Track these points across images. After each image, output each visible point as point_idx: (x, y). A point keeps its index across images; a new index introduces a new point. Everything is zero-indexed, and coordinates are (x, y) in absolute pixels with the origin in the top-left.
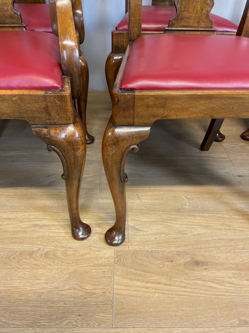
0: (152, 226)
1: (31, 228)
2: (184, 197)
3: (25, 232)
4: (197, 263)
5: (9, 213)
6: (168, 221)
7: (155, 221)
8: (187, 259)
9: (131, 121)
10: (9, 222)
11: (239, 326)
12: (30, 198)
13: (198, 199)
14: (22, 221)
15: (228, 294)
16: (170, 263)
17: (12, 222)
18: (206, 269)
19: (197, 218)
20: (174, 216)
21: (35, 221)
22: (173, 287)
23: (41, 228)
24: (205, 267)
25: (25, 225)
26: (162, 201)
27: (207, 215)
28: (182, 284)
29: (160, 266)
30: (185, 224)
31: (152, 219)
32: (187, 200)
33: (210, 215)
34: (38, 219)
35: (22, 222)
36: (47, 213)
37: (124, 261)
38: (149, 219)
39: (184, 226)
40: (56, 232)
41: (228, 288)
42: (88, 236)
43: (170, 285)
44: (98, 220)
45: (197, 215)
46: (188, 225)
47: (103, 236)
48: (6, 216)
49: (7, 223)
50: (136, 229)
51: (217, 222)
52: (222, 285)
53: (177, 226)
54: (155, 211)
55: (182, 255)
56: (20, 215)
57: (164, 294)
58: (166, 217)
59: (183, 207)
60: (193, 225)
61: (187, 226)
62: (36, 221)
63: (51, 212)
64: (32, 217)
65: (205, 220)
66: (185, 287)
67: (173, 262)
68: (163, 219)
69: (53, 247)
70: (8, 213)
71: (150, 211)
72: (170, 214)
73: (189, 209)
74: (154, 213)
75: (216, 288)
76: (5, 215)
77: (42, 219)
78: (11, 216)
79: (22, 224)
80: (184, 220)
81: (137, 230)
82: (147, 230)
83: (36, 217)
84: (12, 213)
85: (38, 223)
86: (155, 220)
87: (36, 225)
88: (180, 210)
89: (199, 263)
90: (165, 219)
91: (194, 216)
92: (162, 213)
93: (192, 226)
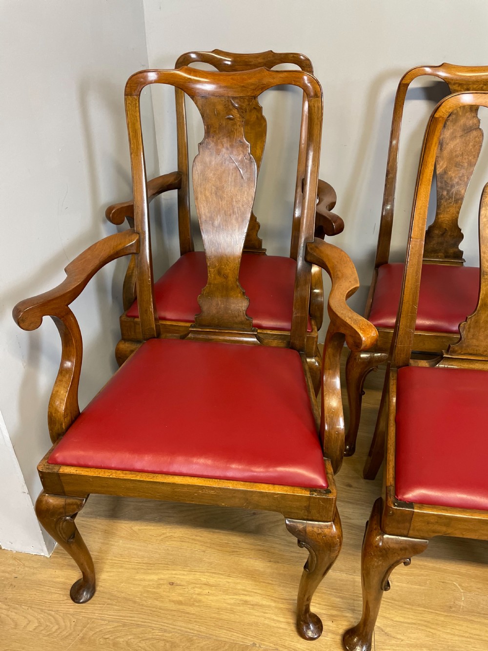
0: (409, 631)
1: (240, 606)
2: (457, 585)
3: (232, 611)
5: (208, 574)
6: (433, 627)
7: (414, 624)
9: (405, 532)
10: (210, 591)
12: (233, 552)
13: (480, 591)
14: (226, 592)
17: (214, 592)
19: (476, 626)
20: (442, 619)
21: (243, 594)
23: (253, 609)
25: (230, 599)
26: (423, 588)
30: (457, 635)
31: (409, 618)
32: (462, 591)
34: (247, 591)
35: (227, 594)
36: (258, 583)
38: (405, 617)
39: (457, 638)
40: (274, 620)
42: (319, 636)
44: (330, 608)
45: (476, 620)
46: (463, 636)
47: (338, 638)
48: (205, 580)
49: (207, 591)
50: (386, 633)
53: (445, 636)
54: (413, 605)
56: (223, 580)
58: (429, 617)
59: (457, 602)
60: (471, 638)
61: (460, 639)
62: (246, 595)
63: (264, 582)
64: (239, 588)
68: (426, 621)
69: (271, 645)
70: (206, 574)
71: (406, 604)
72: (436, 613)
73: (466, 607)
74: (412, 609)
76: (204, 577)
77: (252, 594)
78: (212, 581)
79: (227, 597)
80: (457, 627)
81: (388, 635)
82: (402, 638)
83: (244, 588)
84: (211, 575)
85: (248, 598)
86: (414, 621)
87: (246, 603)
88: (451, 607)
90: (428, 622)
91: (472, 621)
92: (423, 609)
93: (469, 640)
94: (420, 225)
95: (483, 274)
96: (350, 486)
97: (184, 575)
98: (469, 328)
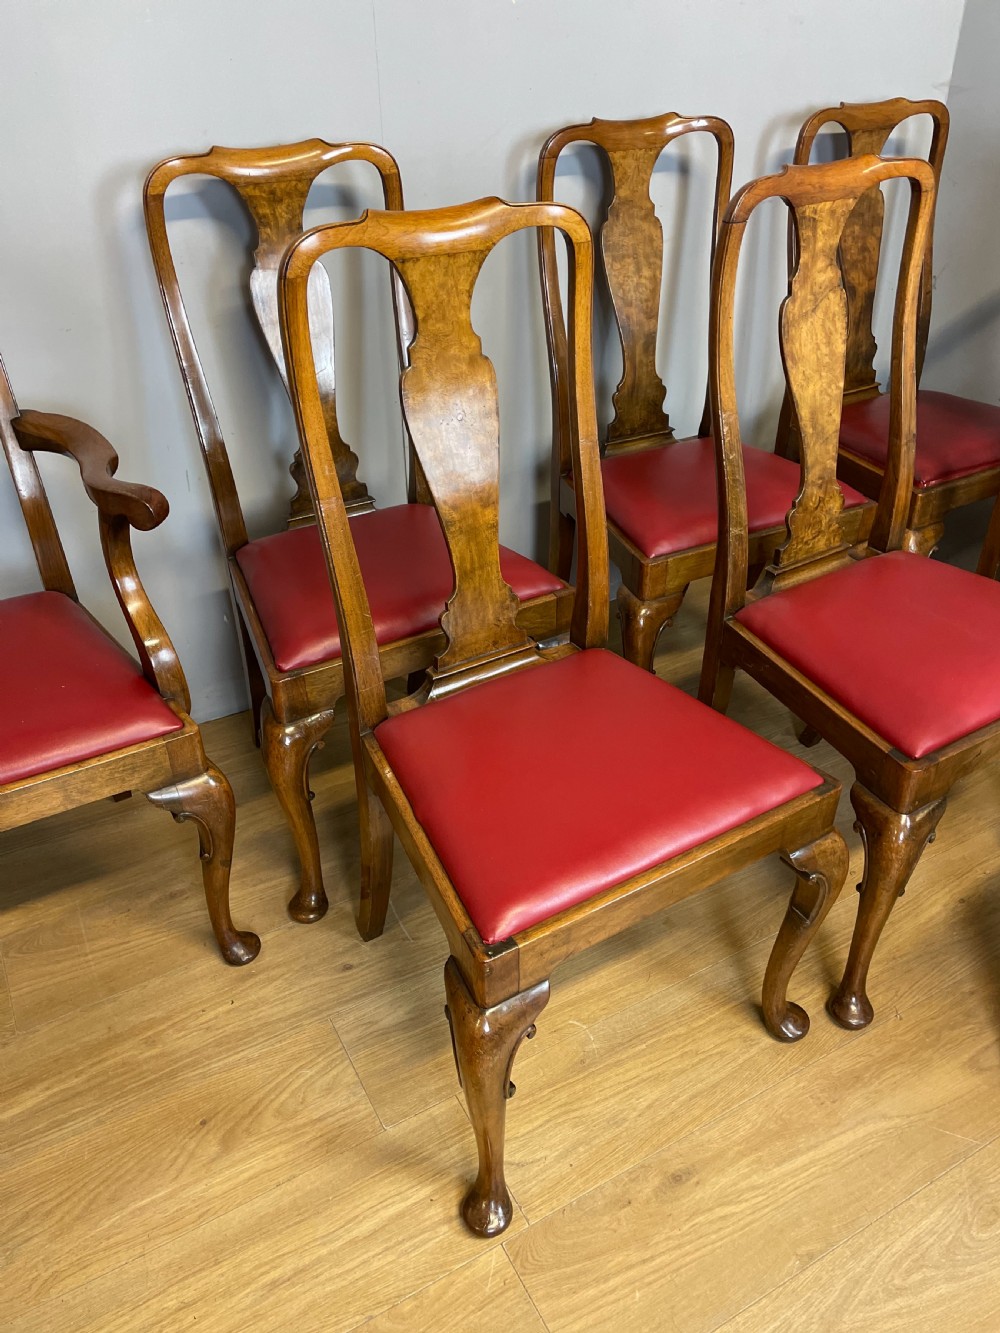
0: (547, 1137)
1: (268, 1298)
2: (576, 1023)
3: (258, 1317)
4: (677, 1179)
5: (176, 1288)
6: (575, 1106)
7: (548, 1121)
8: (655, 1181)
10: (196, 1315)
11: (803, 1269)
12: (200, 1217)
13: (606, 1011)
14: (228, 1293)
15: (757, 1215)
16: (628, 1209)
17: (205, 1309)
18: (698, 1183)
19: (627, 1066)
20: (579, 1086)
21: (262, 1274)
22: (658, 1261)
23: (294, 1285)
24: (695, 1180)
26: (534, 1058)
27: (644, 1046)
28: (672, 1243)
29: (613, 1226)
30: (611, 1096)
31: (537, 1118)
32: (585, 1027)
33: (649, 1042)
34: (266, 1263)
35: (232, 1295)
36: (279, 1237)
37: (537, 1257)
38: (531, 1121)
39: (612, 1101)
40: (339, 1276)
41: (754, 1201)
43: (652, 1258)
44: (419, 1187)
45: (623, 1057)
46: (618, 1093)
47: (457, 1224)
48: (175, 1301)
49: (191, 1318)
50: (518, 1165)
51: (670, 1054)
52: (740, 1202)
53: (597, 1109)
54: (533, 1095)
55: (641, 1178)
56: (210, 1279)
57: (650, 1283)
58: (563, 1096)
59: (587, 1049)
60: (629, 1087)
61: (617, 1099)
62: (267, 1272)
63: (288, 1227)
64: (247, 1270)
65: (644, 1064)
66: (679, 1246)
67: (633, 1202)
68: (561, 1106)
69: (358, 1318)
70: (171, 1290)
71: (523, 1100)
72: (568, 1084)
73: (601, 1048)
74: (535, 1101)
75: (734, 1214)
76: (168, 1299)
77: (277, 1261)
78: (189, 1294)
79: (235, 1300)
80: (606, 1085)
81: (523, 1166)
82: (543, 1155)
83: (257, 1262)
84: (181, 1284)
85: (274, 1274)
86: (547, 1118)
87: (274, 1285)
88: (582, 1062)
89: (680, 1176)
90: (565, 1104)
91: (618, 1064)
92: (550, 1090)
93: (627, 1092)
94: (327, 473)
95: (447, 526)
96: (348, 967)
97: (126, 1323)
98: (456, 619)
